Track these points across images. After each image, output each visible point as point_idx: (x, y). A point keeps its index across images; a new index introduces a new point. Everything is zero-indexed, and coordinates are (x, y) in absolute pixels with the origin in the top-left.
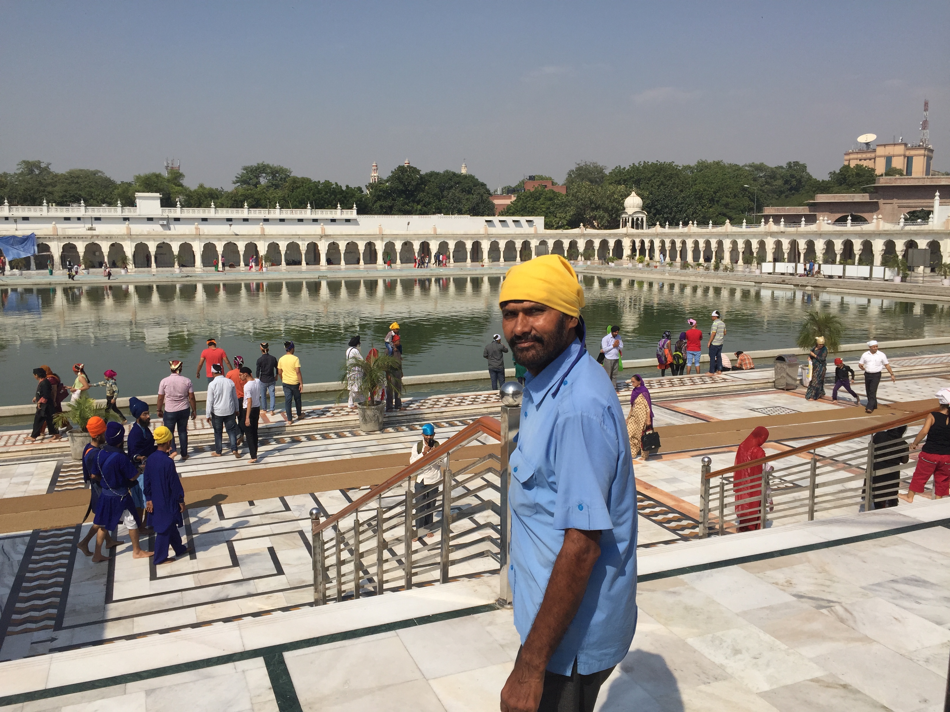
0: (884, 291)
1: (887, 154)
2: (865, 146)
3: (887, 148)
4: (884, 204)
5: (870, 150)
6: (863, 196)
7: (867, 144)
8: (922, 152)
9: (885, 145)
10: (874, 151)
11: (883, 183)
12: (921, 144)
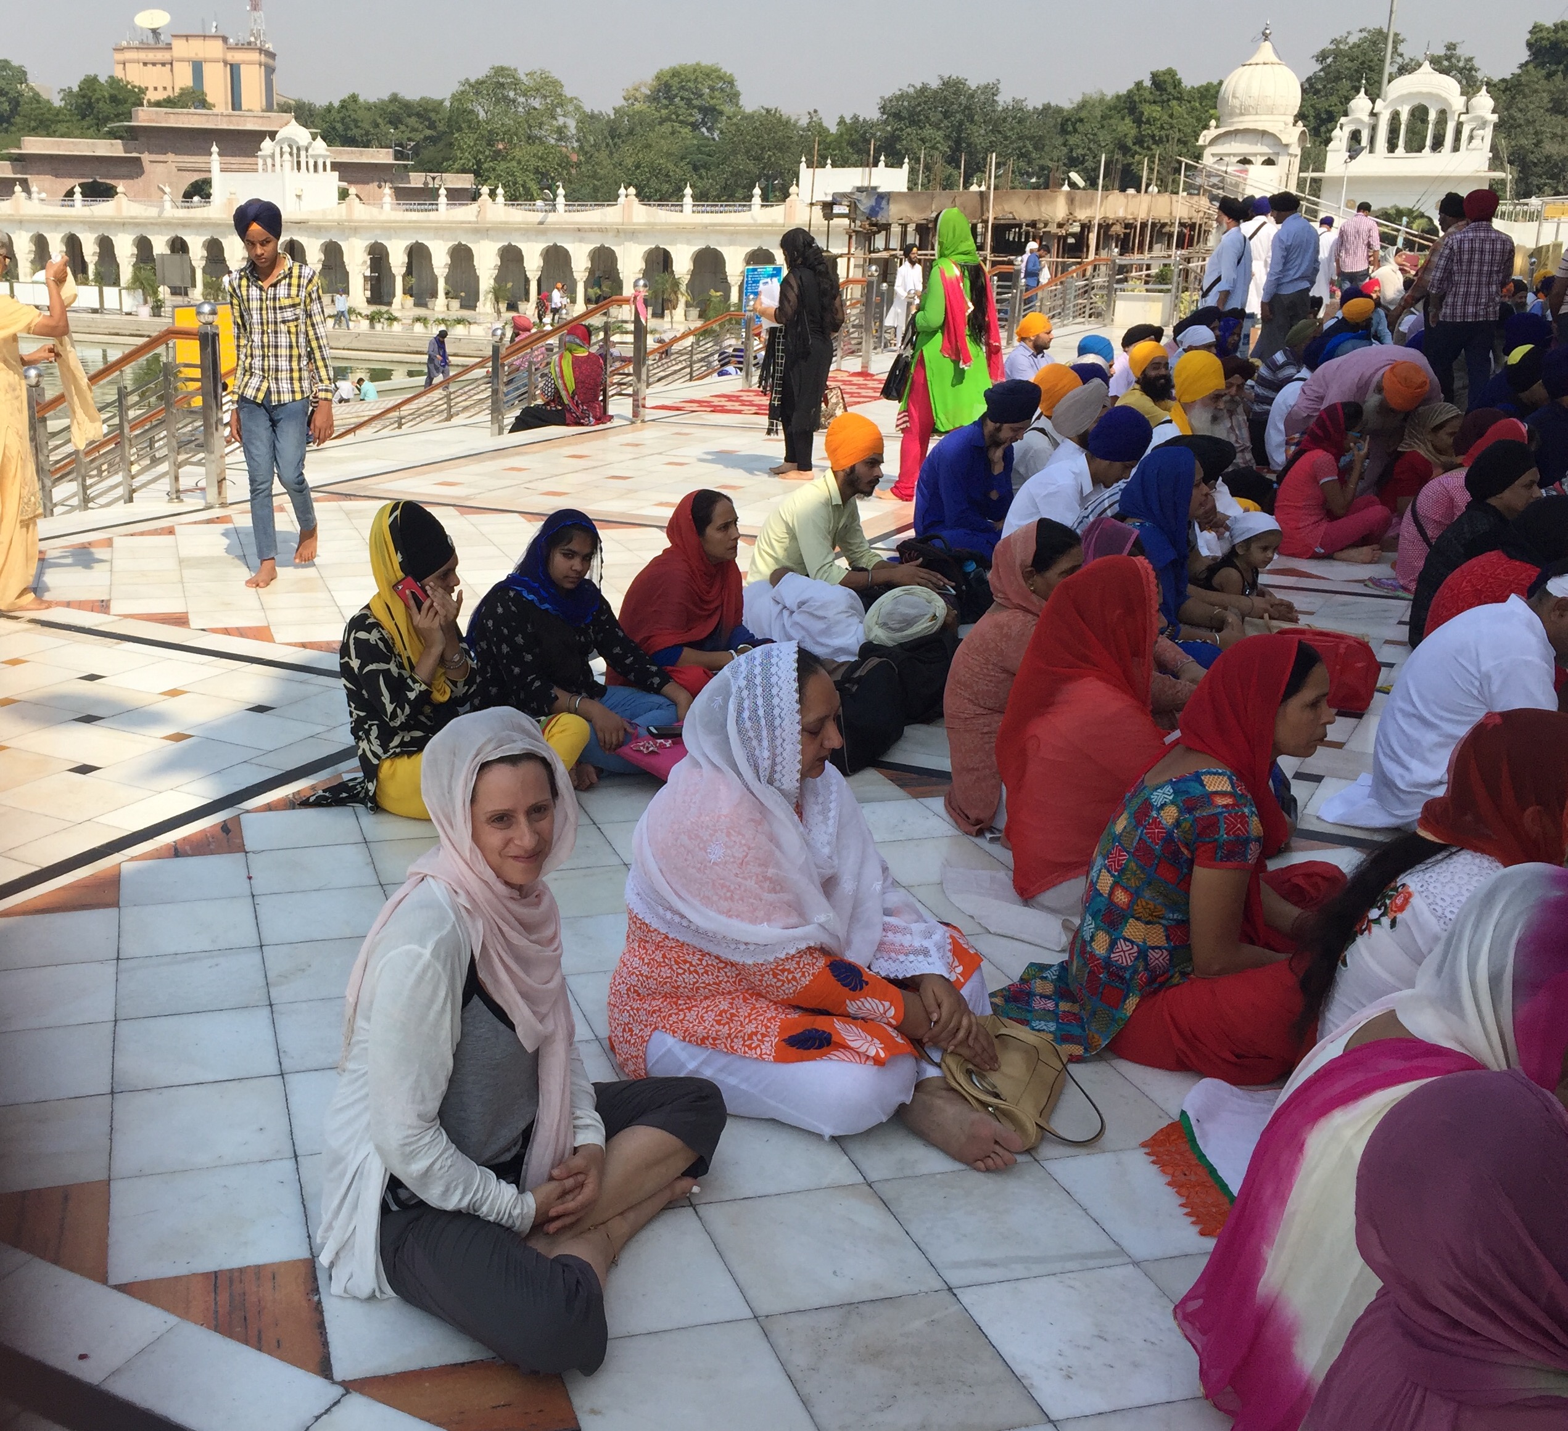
0: (117, 334)
1: (192, 55)
2: (151, 35)
3: (193, 42)
4: (151, 162)
5: (161, 45)
6: (112, 144)
7: (154, 31)
8: (255, 56)
9: (187, 37)
10: (169, 47)
11: (144, 121)
12: (252, 39)
